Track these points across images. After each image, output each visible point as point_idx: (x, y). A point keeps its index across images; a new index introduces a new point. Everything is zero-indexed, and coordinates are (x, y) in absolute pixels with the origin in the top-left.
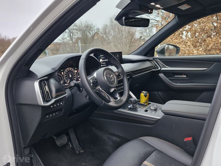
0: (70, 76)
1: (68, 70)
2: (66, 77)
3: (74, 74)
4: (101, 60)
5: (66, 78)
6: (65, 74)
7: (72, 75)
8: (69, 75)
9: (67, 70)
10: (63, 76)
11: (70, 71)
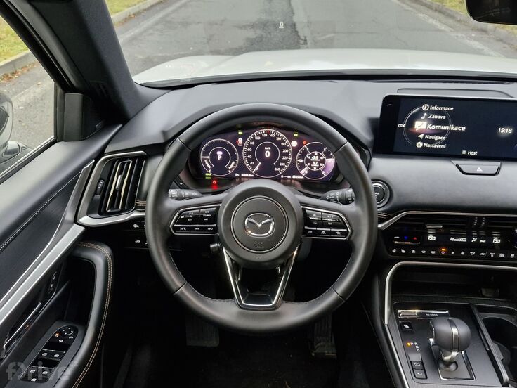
0: (268, 154)
1: (265, 135)
2: (248, 153)
3: (285, 151)
4: (420, 125)
5: (250, 157)
6: (250, 146)
7: (274, 151)
8: (262, 151)
9: (260, 135)
10: (240, 149)
11: (269, 138)
